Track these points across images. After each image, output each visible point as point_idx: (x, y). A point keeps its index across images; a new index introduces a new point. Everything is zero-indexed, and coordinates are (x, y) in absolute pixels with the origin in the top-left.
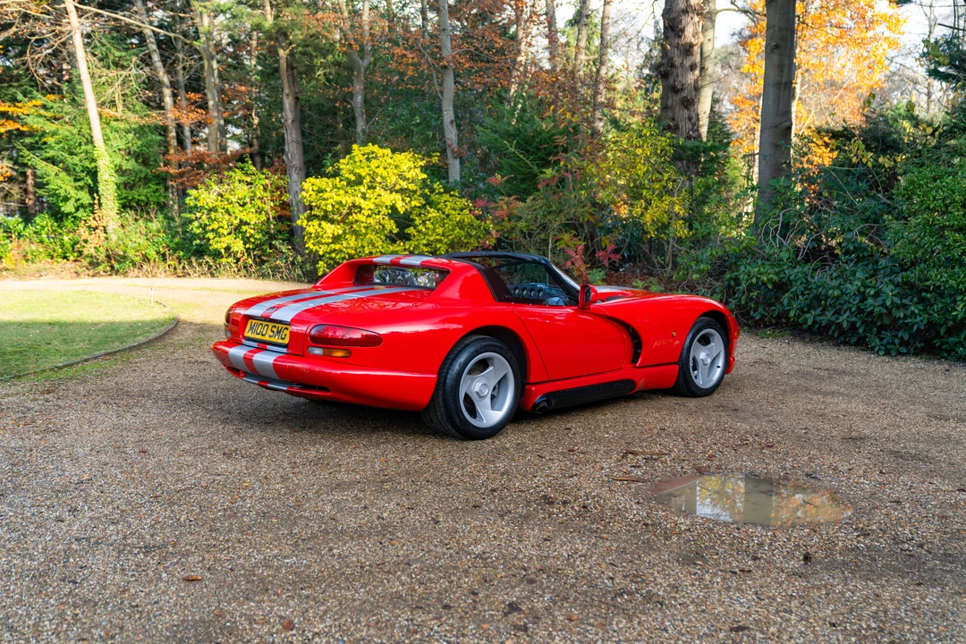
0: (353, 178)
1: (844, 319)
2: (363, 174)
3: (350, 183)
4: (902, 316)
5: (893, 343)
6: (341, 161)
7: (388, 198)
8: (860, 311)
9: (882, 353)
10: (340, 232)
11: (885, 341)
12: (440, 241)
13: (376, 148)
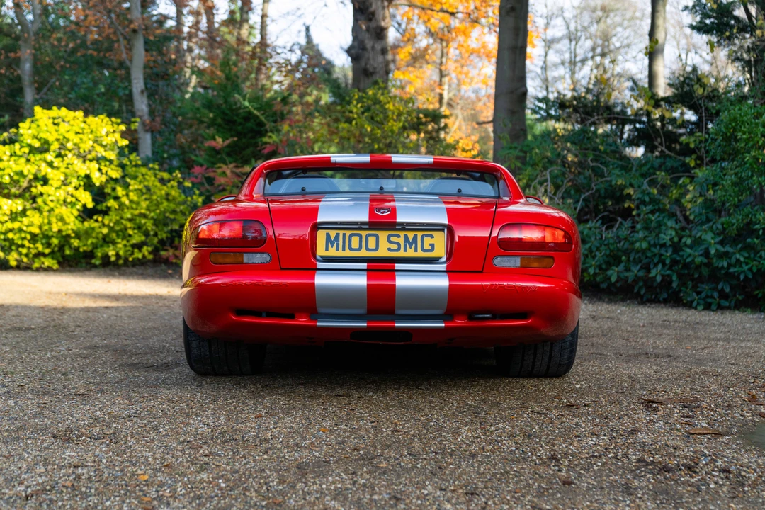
0: (37, 144)
1: (656, 273)
2: (51, 139)
3: (33, 150)
4: (725, 264)
5: (712, 297)
6: (21, 125)
7: (82, 169)
8: (674, 262)
9: (700, 308)
10: (20, 208)
11: (703, 295)
12: (144, 216)
13: (64, 111)
